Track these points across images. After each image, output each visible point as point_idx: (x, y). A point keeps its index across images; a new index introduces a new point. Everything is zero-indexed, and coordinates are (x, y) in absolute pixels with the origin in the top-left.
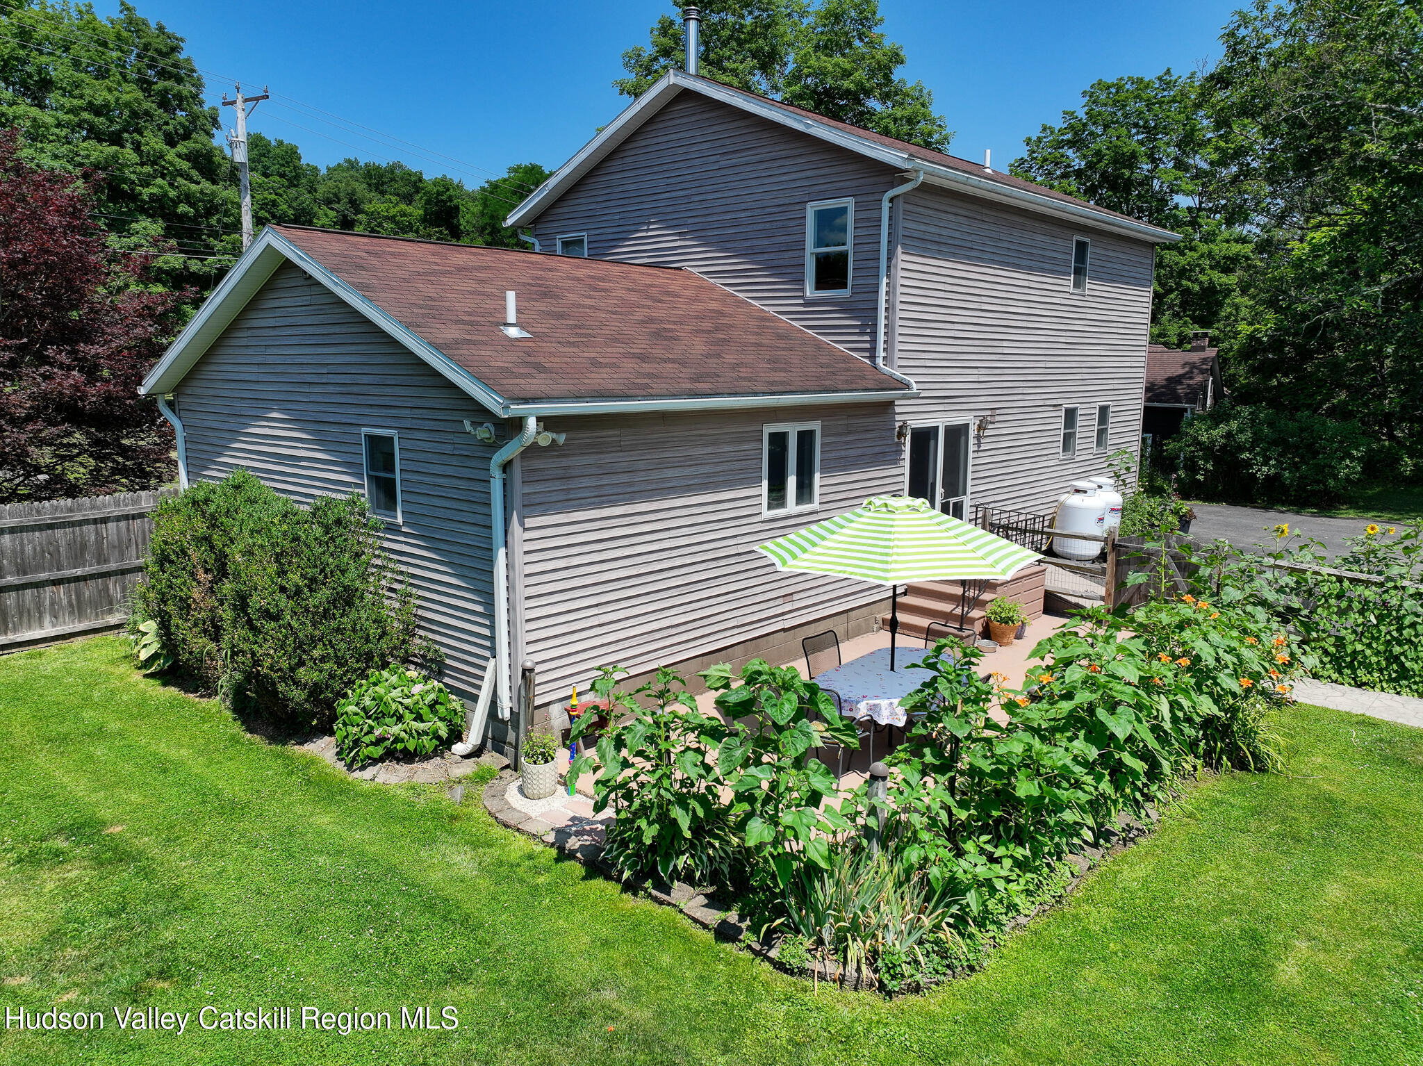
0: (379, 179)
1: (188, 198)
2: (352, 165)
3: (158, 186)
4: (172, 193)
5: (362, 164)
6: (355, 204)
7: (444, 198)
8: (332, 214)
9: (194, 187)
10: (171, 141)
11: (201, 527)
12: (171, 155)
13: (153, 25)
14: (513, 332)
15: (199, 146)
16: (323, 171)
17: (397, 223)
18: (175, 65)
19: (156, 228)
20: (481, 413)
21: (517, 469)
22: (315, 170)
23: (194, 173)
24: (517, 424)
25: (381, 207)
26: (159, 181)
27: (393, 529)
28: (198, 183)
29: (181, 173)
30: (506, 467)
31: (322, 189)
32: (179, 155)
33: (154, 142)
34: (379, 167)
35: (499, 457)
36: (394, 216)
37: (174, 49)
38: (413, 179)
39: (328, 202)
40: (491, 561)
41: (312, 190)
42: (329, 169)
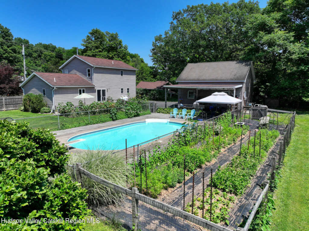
0: (46, 47)
1: (11, 56)
2: (41, 44)
3: (6, 55)
4: (9, 56)
5: (43, 44)
6: (41, 52)
7: (60, 52)
8: (37, 54)
9: (13, 55)
10: (8, 47)
11: (28, 97)
12: (8, 49)
13: (5, 27)
14: (55, 81)
15: (13, 48)
16: (34, 45)
17: (50, 56)
18: (9, 34)
19: (6, 61)
20: (51, 87)
21: (54, 92)
22: (33, 45)
23: (12, 52)
24: (54, 88)
25: (47, 53)
26: (6, 54)
27: (45, 97)
28: (13, 54)
29: (10, 52)
30: (53, 91)
31: (34, 49)
32: (10, 49)
33: (5, 47)
34: (46, 45)
35: (53, 90)
36: (50, 55)
37: (8, 31)
38: (54, 47)
39: (35, 52)
40: (52, 98)
41: (32, 49)
42: (35, 45)
